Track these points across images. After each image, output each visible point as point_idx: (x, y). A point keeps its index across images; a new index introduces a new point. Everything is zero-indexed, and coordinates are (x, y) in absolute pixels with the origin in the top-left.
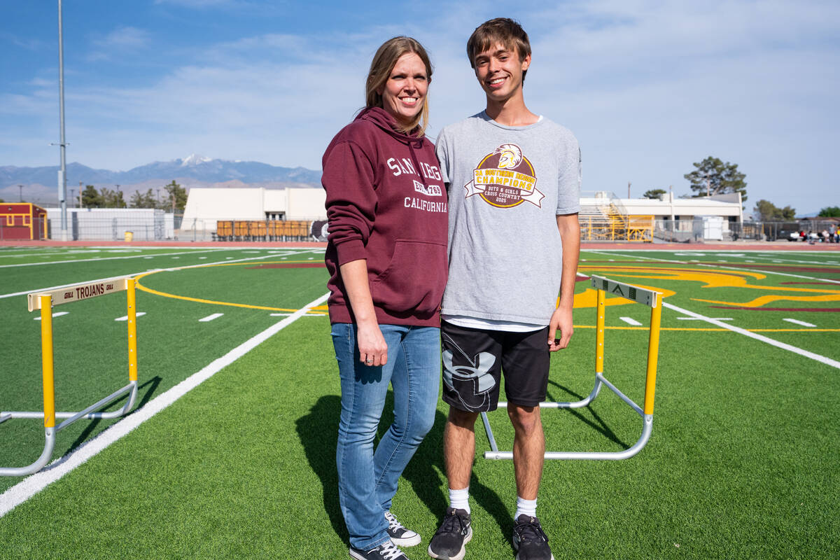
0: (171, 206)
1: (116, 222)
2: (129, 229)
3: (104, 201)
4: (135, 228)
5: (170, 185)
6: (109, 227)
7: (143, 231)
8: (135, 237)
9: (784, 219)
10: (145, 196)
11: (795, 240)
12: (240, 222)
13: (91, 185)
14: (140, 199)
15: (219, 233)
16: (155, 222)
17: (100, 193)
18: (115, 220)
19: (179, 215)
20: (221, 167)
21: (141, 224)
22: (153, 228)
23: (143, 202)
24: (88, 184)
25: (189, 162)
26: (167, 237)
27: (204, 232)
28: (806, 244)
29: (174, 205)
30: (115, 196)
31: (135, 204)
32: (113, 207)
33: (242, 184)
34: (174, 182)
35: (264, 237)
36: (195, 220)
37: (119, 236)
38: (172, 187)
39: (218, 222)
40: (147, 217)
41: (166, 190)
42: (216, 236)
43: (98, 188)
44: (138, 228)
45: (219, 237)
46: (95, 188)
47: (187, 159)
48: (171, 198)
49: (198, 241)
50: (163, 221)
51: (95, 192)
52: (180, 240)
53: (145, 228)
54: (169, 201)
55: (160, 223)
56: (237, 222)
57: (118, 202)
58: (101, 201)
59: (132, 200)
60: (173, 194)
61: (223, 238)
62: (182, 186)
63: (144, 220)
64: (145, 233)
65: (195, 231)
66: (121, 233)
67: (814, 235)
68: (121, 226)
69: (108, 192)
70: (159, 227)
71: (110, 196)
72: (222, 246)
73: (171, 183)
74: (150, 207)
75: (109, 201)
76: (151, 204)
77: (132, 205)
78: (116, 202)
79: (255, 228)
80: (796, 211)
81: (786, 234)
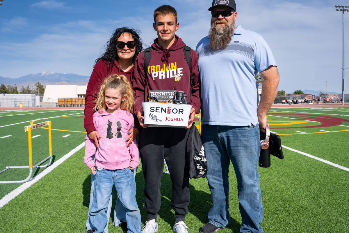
0: (37, 92)
1: (16, 100)
2: (21, 102)
3: (9, 91)
4: (24, 102)
5: (37, 84)
6: (13, 102)
7: (27, 103)
8: (24, 106)
9: (281, 95)
10: (26, 88)
11: (284, 103)
12: (68, 99)
13: (3, 84)
14: (24, 90)
15: (59, 104)
16: (32, 99)
17: (7, 87)
18: (15, 99)
19: (42, 96)
20: (58, 76)
21: (26, 100)
22: (31, 102)
23: (26, 91)
24: (2, 84)
25: (44, 74)
26: (37, 106)
27: (53, 103)
28: (288, 104)
29: (38, 92)
30: (13, 89)
31: (22, 92)
32: (14, 94)
33: (67, 83)
34: (38, 82)
35: (78, 105)
36: (49, 98)
37: (17, 106)
38: (38, 85)
39: (59, 99)
40: (29, 97)
41: (35, 86)
42: (58, 105)
43: (6, 85)
44: (25, 102)
45: (59, 105)
46: (5, 85)
47: (44, 73)
48: (37, 89)
49: (50, 107)
50: (36, 99)
51: (5, 87)
52: (43, 107)
53: (28, 102)
54: (37, 90)
55: (34, 100)
56: (66, 99)
57: (15, 91)
58: (7, 91)
59: (21, 90)
60: (38, 88)
61: (60, 106)
62: (42, 84)
63: (28, 99)
64: (28, 104)
65: (49, 103)
66: (18, 104)
67: (291, 101)
68: (18, 101)
69: (10, 87)
70: (34, 102)
71: (11, 89)
72: (61, 109)
73: (37, 83)
74: (28, 93)
75: (11, 91)
76: (29, 92)
77: (21, 92)
78: (14, 91)
79: (74, 101)
80: (285, 92)
81: (281, 101)
